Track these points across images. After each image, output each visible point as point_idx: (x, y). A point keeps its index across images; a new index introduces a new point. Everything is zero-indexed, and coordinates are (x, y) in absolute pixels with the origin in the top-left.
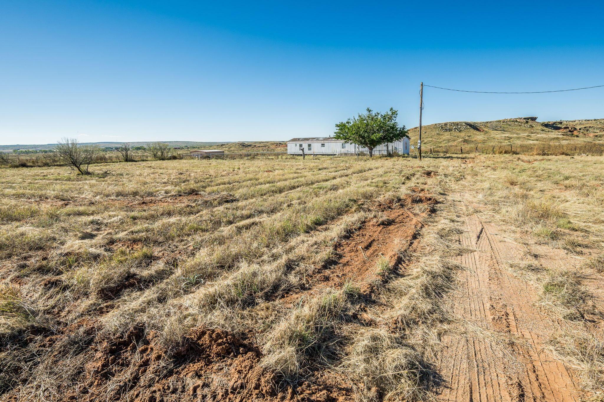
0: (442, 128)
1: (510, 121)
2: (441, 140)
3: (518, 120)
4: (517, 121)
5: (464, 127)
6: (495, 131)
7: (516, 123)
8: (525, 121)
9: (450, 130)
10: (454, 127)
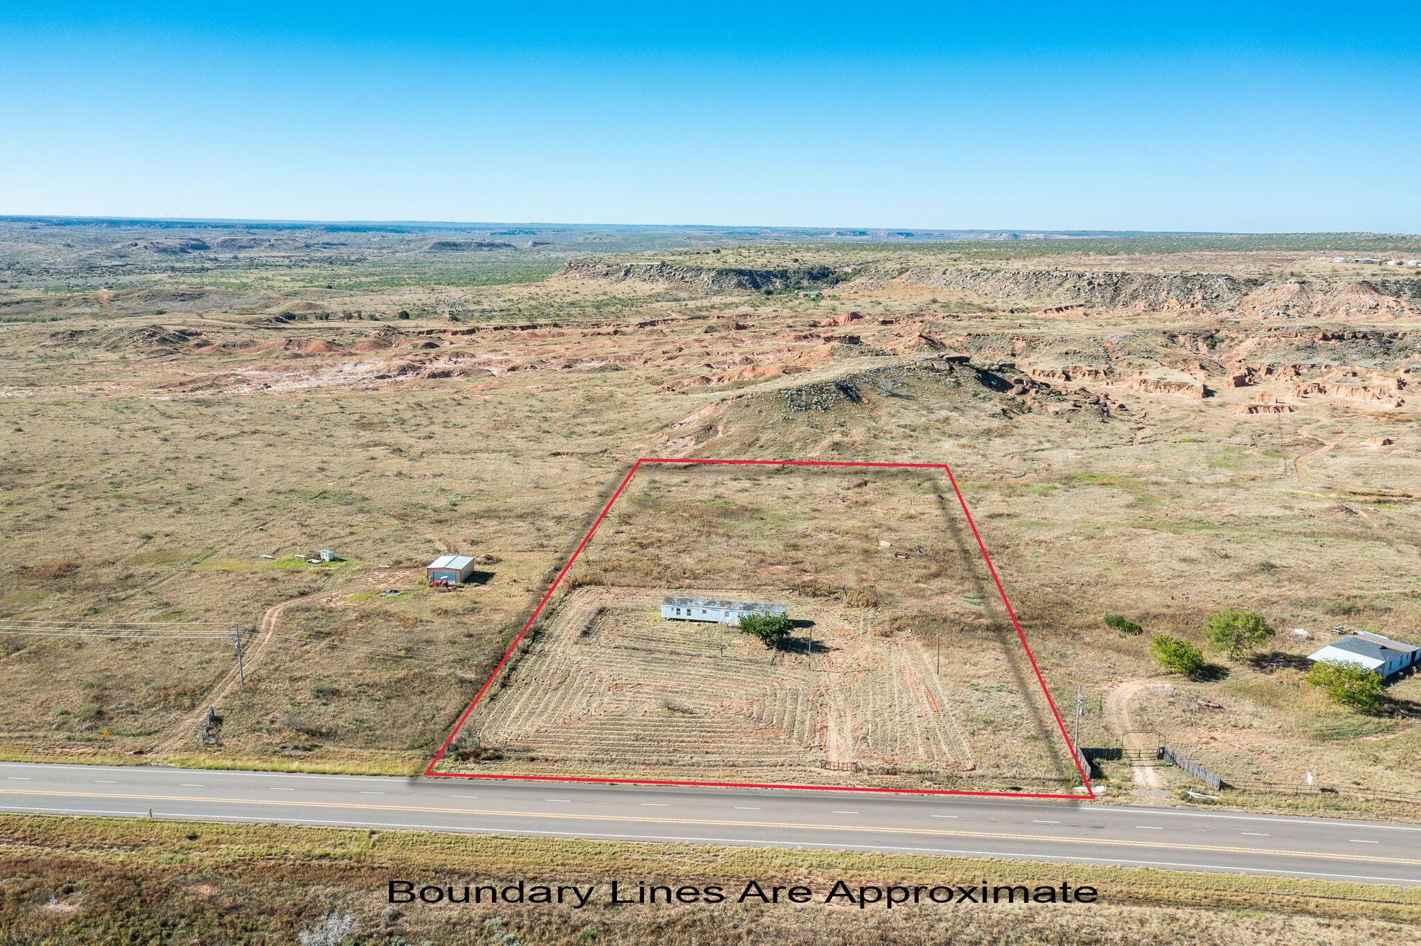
0: (792, 401)
1: (920, 368)
2: (792, 439)
3: (936, 366)
4: (933, 369)
5: (834, 395)
6: (892, 400)
7: (931, 374)
8: (948, 368)
9: (808, 407)
10: (815, 399)
